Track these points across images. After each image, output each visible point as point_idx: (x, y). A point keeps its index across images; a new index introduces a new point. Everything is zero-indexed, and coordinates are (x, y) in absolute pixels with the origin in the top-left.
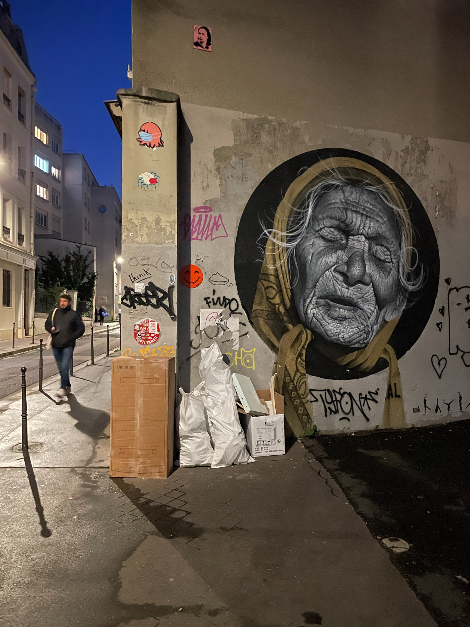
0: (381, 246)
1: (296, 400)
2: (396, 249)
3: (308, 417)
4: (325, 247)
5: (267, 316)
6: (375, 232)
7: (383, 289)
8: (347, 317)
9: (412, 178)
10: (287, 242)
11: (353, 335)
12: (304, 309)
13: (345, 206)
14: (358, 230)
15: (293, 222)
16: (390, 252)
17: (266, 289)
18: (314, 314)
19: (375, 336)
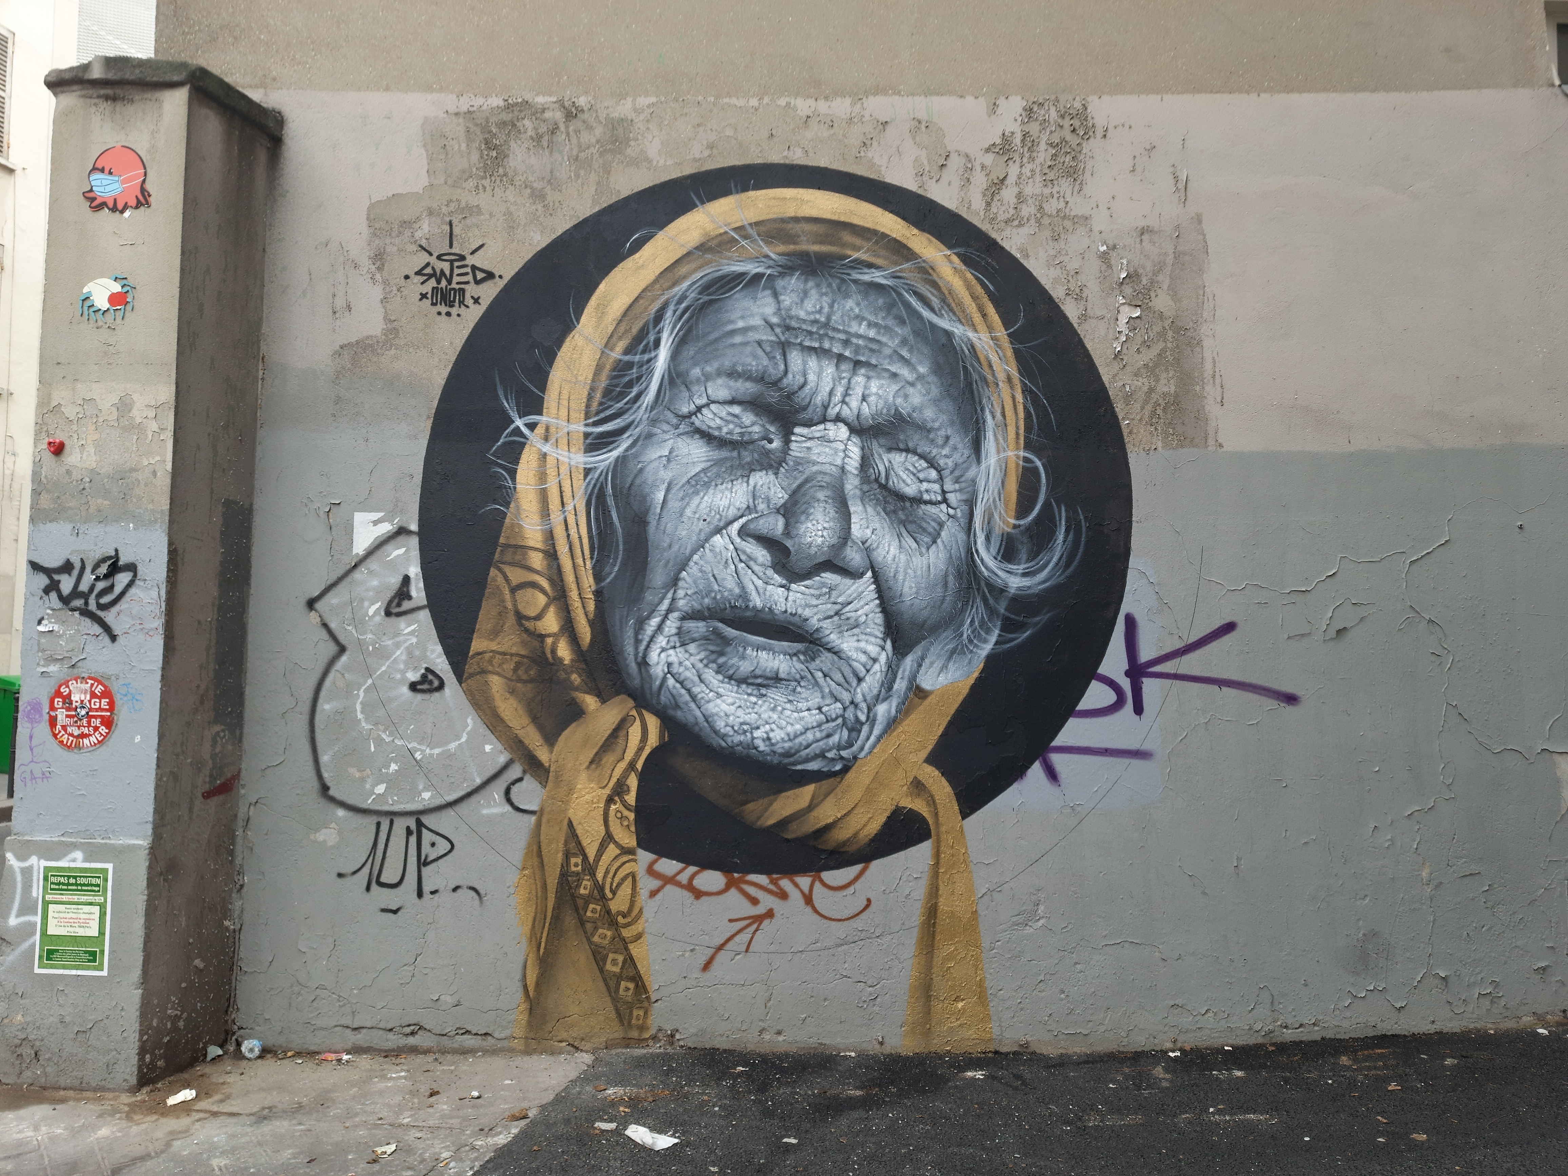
0: (904, 454)
1: (600, 931)
2: (961, 461)
3: (637, 986)
4: (709, 464)
5: (515, 670)
6: (885, 411)
7: (911, 588)
8: (782, 675)
9: (1025, 230)
10: (586, 451)
11: (802, 734)
12: (637, 648)
13: (780, 335)
14: (826, 407)
15: (607, 392)
16: (939, 472)
17: (514, 590)
18: (669, 665)
19: (879, 738)
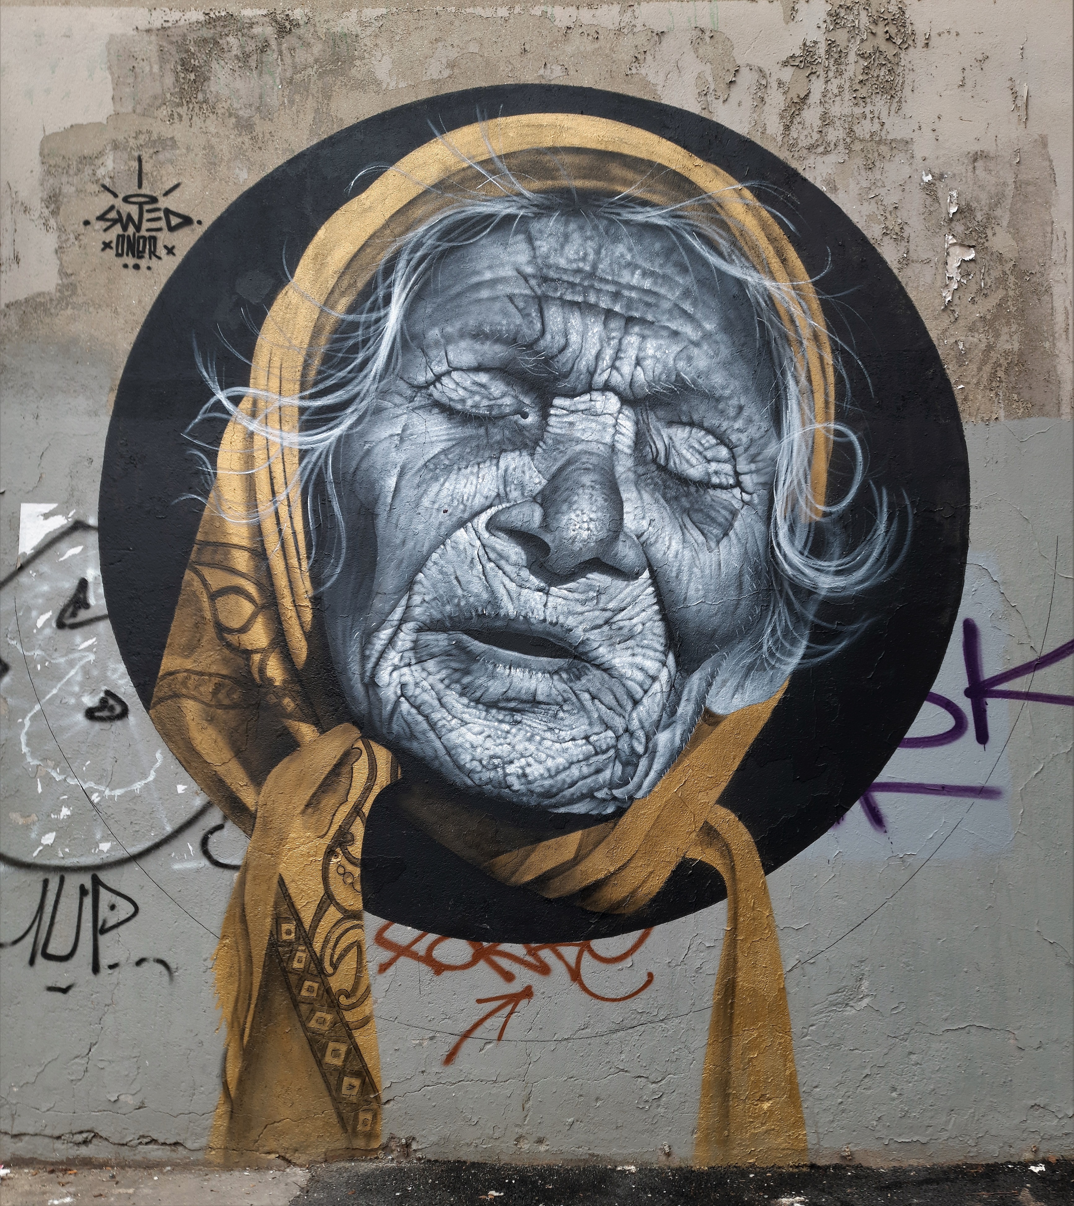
0: (688, 429)
1: (318, 1014)
2: (757, 436)
3: (363, 1083)
4: (450, 443)
5: (215, 693)
6: (664, 377)
7: (697, 590)
8: (540, 697)
9: (832, 158)
10: (301, 430)
11: (565, 769)
12: (363, 666)
13: (536, 288)
14: (591, 374)
15: (327, 359)
16: (731, 448)
17: (213, 597)
18: (403, 686)
19: (660, 774)
